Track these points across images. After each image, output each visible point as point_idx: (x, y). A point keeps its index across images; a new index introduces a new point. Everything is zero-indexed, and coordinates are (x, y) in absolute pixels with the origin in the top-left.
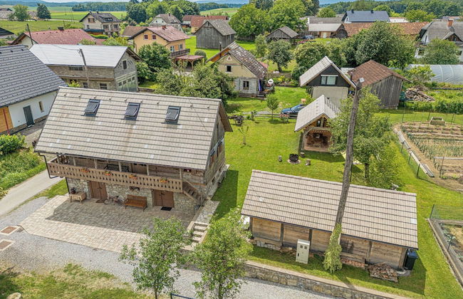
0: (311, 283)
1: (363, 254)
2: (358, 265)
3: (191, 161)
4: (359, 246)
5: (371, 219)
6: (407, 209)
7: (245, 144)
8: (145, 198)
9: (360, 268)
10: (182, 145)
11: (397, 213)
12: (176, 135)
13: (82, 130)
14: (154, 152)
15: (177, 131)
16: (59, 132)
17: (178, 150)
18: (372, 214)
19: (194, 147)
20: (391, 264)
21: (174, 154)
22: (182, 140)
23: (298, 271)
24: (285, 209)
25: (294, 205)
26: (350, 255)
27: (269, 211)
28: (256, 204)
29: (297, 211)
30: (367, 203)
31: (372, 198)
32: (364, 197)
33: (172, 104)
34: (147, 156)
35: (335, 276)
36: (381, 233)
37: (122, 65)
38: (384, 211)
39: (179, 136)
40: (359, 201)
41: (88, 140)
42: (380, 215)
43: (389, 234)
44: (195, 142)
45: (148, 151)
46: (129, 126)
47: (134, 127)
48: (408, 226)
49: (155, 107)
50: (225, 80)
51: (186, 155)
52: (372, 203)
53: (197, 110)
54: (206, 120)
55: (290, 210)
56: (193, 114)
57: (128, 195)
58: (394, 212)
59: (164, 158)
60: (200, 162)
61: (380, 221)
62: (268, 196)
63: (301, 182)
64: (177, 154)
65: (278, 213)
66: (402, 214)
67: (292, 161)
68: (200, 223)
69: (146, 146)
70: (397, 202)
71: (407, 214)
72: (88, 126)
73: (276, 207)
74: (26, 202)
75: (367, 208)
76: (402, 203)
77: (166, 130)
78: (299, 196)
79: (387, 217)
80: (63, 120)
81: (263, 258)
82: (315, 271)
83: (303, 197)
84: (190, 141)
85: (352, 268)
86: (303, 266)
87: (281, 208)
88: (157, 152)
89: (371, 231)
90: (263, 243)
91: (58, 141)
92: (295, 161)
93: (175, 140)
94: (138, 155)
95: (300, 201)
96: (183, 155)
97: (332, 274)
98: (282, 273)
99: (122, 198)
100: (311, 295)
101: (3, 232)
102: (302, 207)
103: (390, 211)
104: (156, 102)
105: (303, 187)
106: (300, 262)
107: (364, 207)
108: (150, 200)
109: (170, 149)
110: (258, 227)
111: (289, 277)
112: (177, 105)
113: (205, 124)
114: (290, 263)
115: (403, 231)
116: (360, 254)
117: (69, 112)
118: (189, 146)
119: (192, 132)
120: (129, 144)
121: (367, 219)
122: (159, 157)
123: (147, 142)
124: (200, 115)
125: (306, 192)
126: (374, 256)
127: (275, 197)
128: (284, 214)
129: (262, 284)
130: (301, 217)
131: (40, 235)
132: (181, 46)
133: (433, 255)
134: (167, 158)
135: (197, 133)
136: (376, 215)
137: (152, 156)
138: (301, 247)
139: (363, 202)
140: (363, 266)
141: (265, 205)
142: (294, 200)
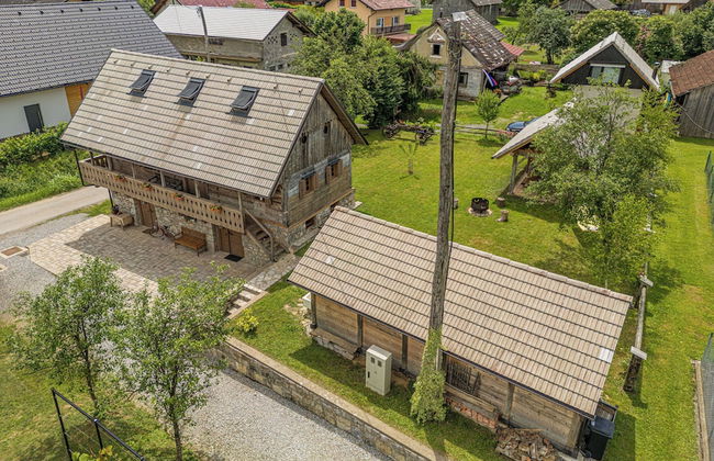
0: (373, 433)
1: (498, 402)
2: (482, 421)
3: (251, 179)
4: (489, 383)
5: (515, 333)
6: (600, 326)
7: (411, 173)
8: (205, 235)
9: (487, 429)
10: (245, 152)
11: (576, 331)
12: (241, 135)
13: (122, 116)
14: (203, 159)
15: (244, 128)
16: (93, 116)
17: (238, 159)
18: (520, 323)
19: (262, 156)
20: (552, 436)
21: (231, 166)
22: (247, 144)
23: (360, 405)
24: (362, 284)
25: (380, 280)
26: (471, 399)
27: (334, 283)
28: (319, 267)
29: (381, 292)
30: (519, 298)
31: (533, 291)
32: (517, 285)
33: (249, 83)
34: (191, 164)
35: (422, 432)
36: (524, 364)
37: (279, 39)
38: (549, 321)
39: (245, 136)
40: (504, 292)
41: (125, 131)
42: (537, 329)
43: (542, 372)
44: (265, 148)
45: (196, 157)
46: (181, 115)
47: (188, 117)
48: (589, 363)
49: (224, 86)
50: (419, 66)
51: (247, 170)
52: (529, 302)
53: (283, 95)
54: (291, 113)
55: (369, 287)
56: (275, 102)
57: (182, 228)
58: (567, 327)
59: (214, 170)
60: (264, 183)
61: (533, 341)
62: (342, 255)
63: (409, 238)
64: (234, 167)
65: (347, 289)
66: (585, 334)
67: (475, 210)
68: (251, 287)
69: (195, 149)
70: (584, 308)
71: (595, 338)
72: (131, 111)
73: (349, 278)
74: (58, 218)
75: (516, 309)
76: (593, 311)
77: (229, 125)
78: (395, 264)
79: (550, 334)
80: (104, 98)
81: (312, 367)
82: (391, 412)
83: (402, 267)
84: (258, 147)
85: (469, 424)
86: (373, 398)
87: (356, 282)
88: (207, 160)
89: (506, 357)
90: (326, 340)
91: (89, 130)
92: (481, 211)
93: (237, 142)
94: (182, 161)
95: (393, 274)
96: (241, 168)
97: (419, 427)
98: (328, 403)
99: (175, 229)
100: (368, 456)
101: (5, 253)
102: (393, 285)
103: (559, 324)
104: (226, 79)
105: (408, 249)
106: (372, 389)
107: (509, 306)
108: (210, 238)
109: (226, 156)
110: (324, 310)
111: (338, 412)
112: (255, 84)
113: (288, 120)
114: (353, 387)
115: (574, 371)
116: (493, 400)
117: (114, 87)
118: (254, 154)
119: (265, 132)
120: (174, 144)
121: (507, 331)
122: (207, 168)
123: (199, 141)
124: (285, 104)
125: (410, 260)
126: (519, 411)
127: (355, 260)
128: (357, 294)
129: (296, 414)
130: (384, 304)
131: (42, 265)
132: (397, 19)
133: (671, 441)
134: (218, 171)
135: (272, 133)
136: (528, 326)
137: (199, 166)
138: (373, 360)
139: (512, 296)
140: (492, 425)
141: (331, 271)
142: (384, 271)
